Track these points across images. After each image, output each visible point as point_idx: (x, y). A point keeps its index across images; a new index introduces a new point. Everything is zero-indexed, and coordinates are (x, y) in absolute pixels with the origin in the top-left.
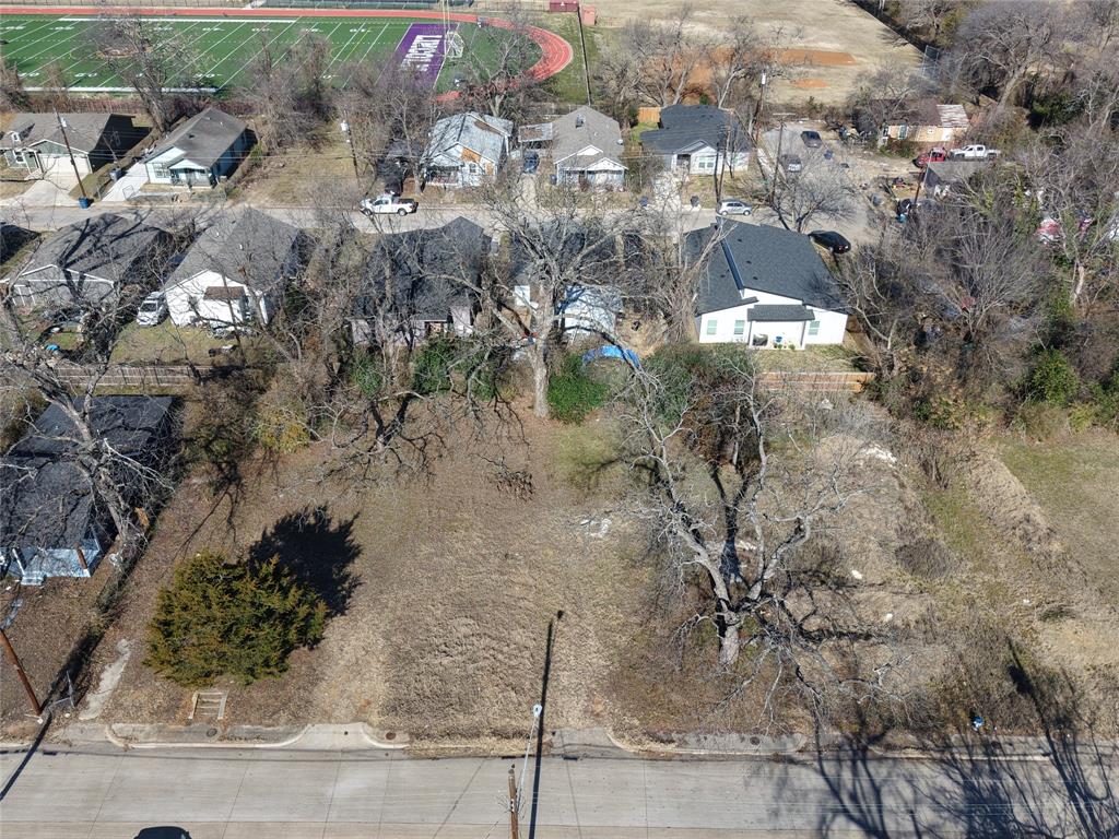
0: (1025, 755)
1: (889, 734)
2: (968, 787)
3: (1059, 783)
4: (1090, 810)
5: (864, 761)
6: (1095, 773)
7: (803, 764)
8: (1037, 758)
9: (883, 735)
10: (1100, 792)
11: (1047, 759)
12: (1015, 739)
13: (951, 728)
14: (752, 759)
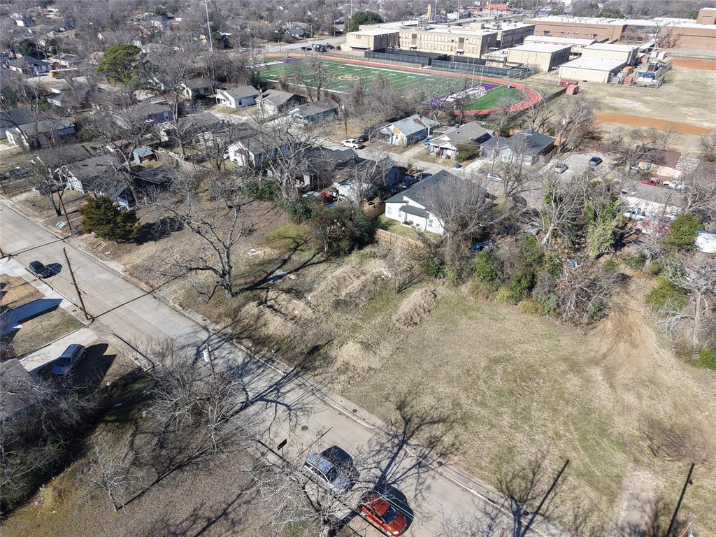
0: (277, 369)
1: (245, 340)
2: (245, 364)
3: (274, 381)
4: (271, 391)
5: (227, 341)
6: (292, 387)
7: (209, 332)
8: (280, 372)
9: (243, 339)
10: (282, 390)
11: (283, 374)
12: (282, 363)
13: (266, 349)
14: (198, 323)
